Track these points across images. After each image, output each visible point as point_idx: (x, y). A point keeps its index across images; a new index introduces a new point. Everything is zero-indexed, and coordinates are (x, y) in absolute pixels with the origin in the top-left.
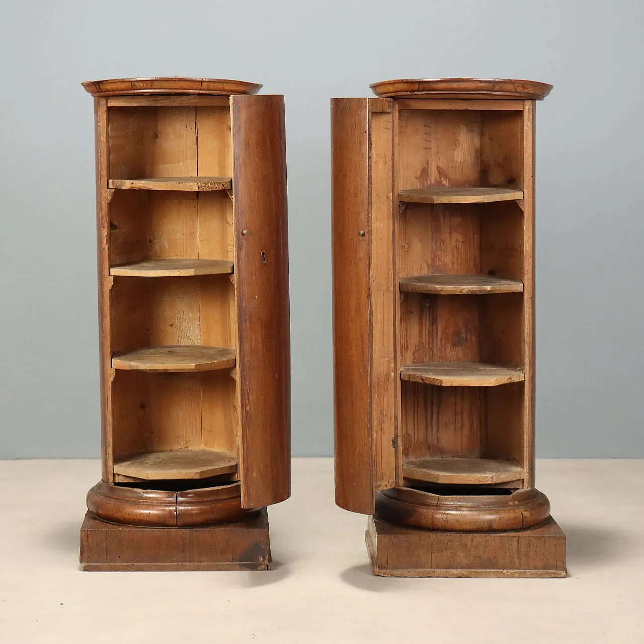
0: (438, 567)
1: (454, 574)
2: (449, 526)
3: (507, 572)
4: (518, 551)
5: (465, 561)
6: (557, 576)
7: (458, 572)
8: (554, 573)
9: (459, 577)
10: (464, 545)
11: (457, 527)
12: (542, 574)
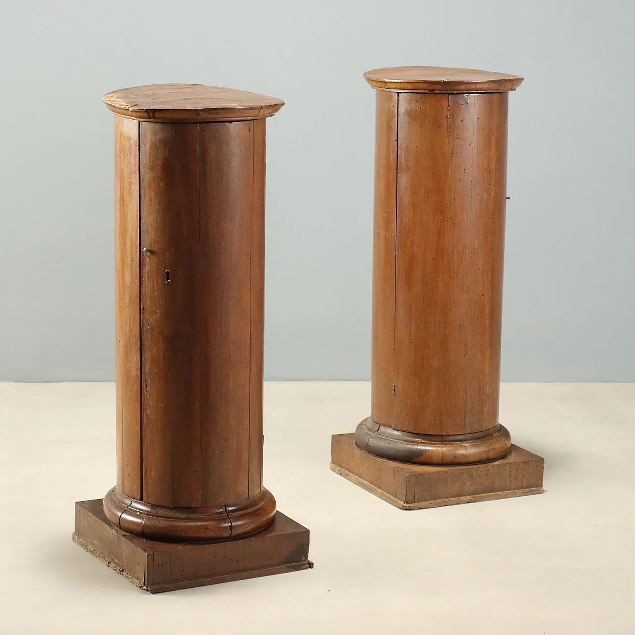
0: (452, 497)
1: (464, 501)
2: (457, 461)
3: (502, 493)
4: (510, 476)
5: (472, 489)
6: (538, 492)
7: (466, 499)
8: (536, 490)
9: (468, 503)
10: (471, 475)
11: (464, 460)
12: (528, 492)
